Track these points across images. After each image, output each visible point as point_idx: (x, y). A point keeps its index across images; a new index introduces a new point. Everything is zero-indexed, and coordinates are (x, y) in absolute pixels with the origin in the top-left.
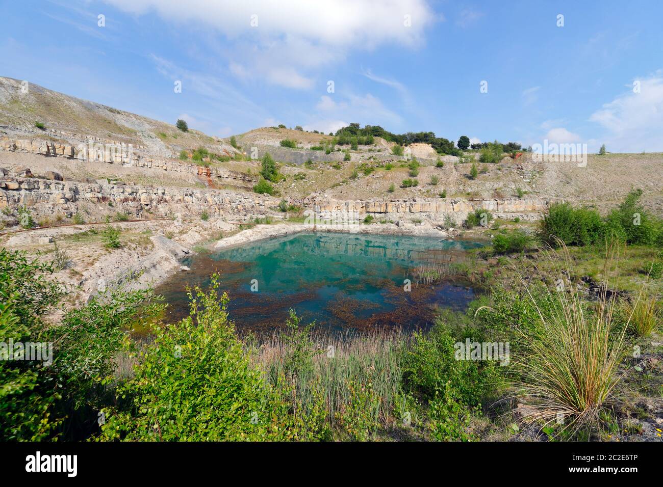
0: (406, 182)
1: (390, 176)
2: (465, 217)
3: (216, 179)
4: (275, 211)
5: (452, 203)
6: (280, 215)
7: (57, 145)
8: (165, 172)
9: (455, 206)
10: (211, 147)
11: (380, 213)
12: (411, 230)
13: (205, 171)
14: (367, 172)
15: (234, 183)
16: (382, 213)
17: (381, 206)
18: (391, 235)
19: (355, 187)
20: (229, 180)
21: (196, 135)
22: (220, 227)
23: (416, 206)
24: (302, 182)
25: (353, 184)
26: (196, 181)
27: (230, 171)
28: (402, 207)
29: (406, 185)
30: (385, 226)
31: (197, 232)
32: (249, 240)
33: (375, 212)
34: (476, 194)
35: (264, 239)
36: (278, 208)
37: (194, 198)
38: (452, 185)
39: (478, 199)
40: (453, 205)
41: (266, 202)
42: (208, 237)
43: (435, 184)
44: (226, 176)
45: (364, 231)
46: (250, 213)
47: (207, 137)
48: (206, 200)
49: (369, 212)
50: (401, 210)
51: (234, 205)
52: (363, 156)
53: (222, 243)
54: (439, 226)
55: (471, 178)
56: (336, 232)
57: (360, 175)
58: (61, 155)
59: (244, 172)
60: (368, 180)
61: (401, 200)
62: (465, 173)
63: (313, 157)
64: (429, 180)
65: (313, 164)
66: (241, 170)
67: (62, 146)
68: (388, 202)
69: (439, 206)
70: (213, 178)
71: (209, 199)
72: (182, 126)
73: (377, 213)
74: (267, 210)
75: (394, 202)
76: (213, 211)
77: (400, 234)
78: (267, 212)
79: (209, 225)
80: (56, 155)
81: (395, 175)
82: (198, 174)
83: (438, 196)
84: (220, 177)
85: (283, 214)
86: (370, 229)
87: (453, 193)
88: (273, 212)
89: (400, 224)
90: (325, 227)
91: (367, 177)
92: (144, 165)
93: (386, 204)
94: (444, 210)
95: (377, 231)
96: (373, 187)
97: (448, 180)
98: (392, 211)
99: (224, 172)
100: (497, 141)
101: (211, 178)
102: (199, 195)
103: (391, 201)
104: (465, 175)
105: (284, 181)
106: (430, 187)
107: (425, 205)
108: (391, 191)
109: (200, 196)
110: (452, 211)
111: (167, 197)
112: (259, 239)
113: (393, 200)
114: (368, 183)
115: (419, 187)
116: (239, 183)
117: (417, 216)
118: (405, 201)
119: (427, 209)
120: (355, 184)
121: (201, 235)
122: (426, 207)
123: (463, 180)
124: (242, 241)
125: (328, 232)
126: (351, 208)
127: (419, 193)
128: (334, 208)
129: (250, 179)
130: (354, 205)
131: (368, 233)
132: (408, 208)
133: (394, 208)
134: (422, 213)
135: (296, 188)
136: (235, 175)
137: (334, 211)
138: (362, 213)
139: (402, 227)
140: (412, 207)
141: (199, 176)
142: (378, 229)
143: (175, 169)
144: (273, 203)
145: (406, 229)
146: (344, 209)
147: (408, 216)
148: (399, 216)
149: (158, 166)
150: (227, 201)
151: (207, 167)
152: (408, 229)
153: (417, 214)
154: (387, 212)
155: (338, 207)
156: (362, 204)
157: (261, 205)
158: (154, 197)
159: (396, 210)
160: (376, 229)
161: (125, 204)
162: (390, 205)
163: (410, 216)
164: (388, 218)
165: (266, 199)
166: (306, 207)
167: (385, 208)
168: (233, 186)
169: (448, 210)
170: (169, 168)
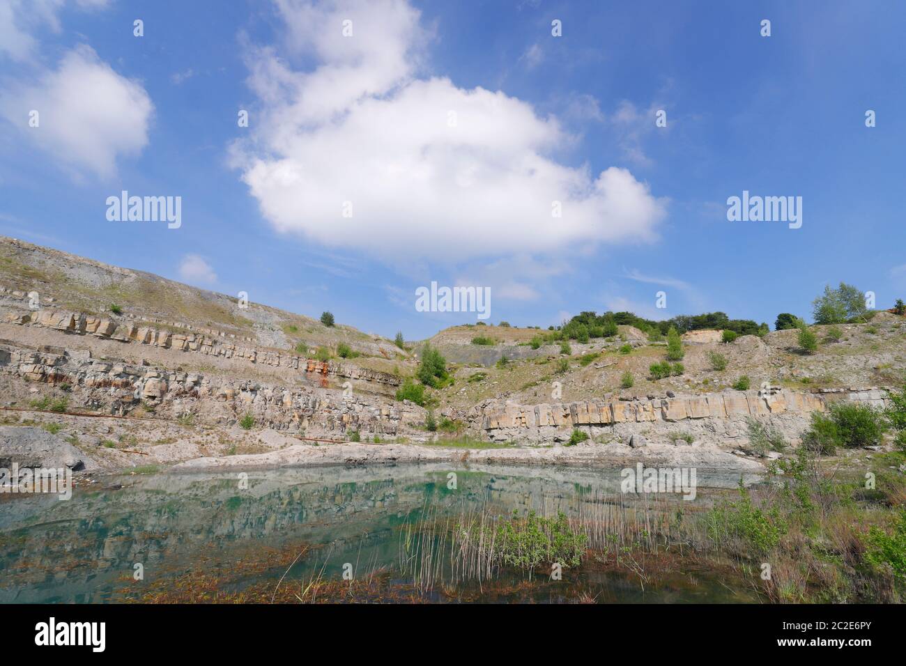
0: (656, 368)
1: (627, 364)
2: (805, 425)
3: (336, 380)
5: (761, 394)
7: (89, 320)
8: (252, 365)
9: (771, 400)
10: (359, 345)
11: (602, 425)
12: (664, 456)
13: (319, 367)
14: (586, 362)
15: (366, 388)
16: (606, 424)
17: (600, 411)
20: (358, 382)
21: (345, 331)
22: (260, 441)
23: (675, 405)
24: (478, 385)
25: (559, 381)
26: (299, 379)
27: (362, 369)
28: (644, 409)
29: (658, 373)
30: (603, 448)
33: (590, 425)
34: (827, 381)
37: (258, 396)
38: (760, 368)
39: (834, 390)
40: (765, 399)
41: (405, 414)
43: (721, 369)
44: (354, 376)
45: (558, 459)
47: (360, 334)
48: (280, 400)
49: (578, 425)
50: (643, 416)
51: (335, 414)
52: (591, 348)
54: (741, 449)
55: (803, 353)
57: (574, 366)
58: (91, 333)
59: (388, 372)
60: (586, 372)
62: (787, 345)
63: (512, 355)
64: (708, 364)
65: (509, 363)
66: (382, 370)
67: (97, 321)
68: (615, 401)
69: (731, 403)
71: (287, 399)
72: (328, 320)
73: (596, 425)
74: (403, 427)
75: (627, 400)
78: (402, 430)
80: (83, 332)
81: (639, 361)
82: (307, 371)
83: (728, 388)
84: (344, 376)
85: (430, 434)
88: (413, 431)
89: (638, 443)
90: (484, 453)
91: (585, 369)
92: (220, 353)
93: (611, 407)
94: (745, 412)
95: (587, 460)
96: (594, 382)
97: (751, 362)
98: (624, 420)
99: (351, 370)
100: (845, 284)
101: (326, 379)
103: (621, 399)
104: (787, 349)
105: (452, 385)
106: (709, 375)
107: (697, 402)
108: (627, 385)
110: (766, 412)
111: (202, 390)
113: (624, 398)
114: (586, 377)
115: (686, 376)
116: (376, 387)
117: (683, 427)
118: (649, 398)
119: (701, 410)
120: (563, 380)
122: (699, 408)
123: (787, 358)
125: (489, 464)
126: (544, 421)
127: (687, 386)
128: (514, 420)
129: (396, 383)
130: (550, 411)
131: (566, 465)
132: (659, 411)
133: (628, 412)
134: (692, 421)
135: (465, 394)
136: (370, 376)
137: (515, 426)
138: (565, 427)
139: (640, 449)
140: (667, 409)
141: (309, 373)
142: (587, 455)
143: (270, 362)
144: (419, 417)
145: (651, 452)
146: (533, 422)
147: (660, 429)
148: (640, 430)
149: (243, 357)
150: (324, 405)
151: (325, 361)
152: (657, 454)
153: (680, 423)
154: (615, 423)
155: (521, 418)
156: (565, 410)
157: (392, 418)
158: (174, 386)
159: (634, 417)
160: (585, 454)
161: (101, 389)
162: (620, 408)
163: (665, 429)
164: (618, 435)
165: (405, 410)
166: (471, 421)
167: (610, 415)
168: (363, 391)
169: (755, 410)
170: (259, 360)
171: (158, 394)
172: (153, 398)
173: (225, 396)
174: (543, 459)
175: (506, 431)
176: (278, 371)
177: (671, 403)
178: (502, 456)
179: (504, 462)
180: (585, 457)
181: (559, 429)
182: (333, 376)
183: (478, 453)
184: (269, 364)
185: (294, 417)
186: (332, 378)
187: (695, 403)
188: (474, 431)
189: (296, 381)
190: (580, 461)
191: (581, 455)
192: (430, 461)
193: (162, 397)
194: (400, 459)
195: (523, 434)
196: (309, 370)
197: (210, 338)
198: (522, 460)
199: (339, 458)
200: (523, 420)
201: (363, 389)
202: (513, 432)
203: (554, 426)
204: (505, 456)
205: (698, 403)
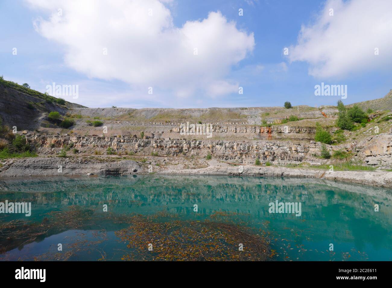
6: (320, 162)
8: (235, 134)
13: (266, 130)
20: (290, 134)
26: (256, 137)
27: (292, 127)
37: (223, 147)
41: (311, 149)
51: (261, 151)
82: (260, 133)
84: (280, 133)
85: (325, 160)
88: (313, 159)
92: (222, 131)
111: (201, 146)
116: (303, 135)
128: (386, 148)
136: (298, 130)
137: (387, 153)
141: (261, 134)
143: (242, 131)
149: (231, 131)
151: (269, 127)
157: (300, 152)
158: (192, 145)
161: (171, 149)
165: (311, 147)
168: (293, 139)
170: (238, 131)
171: (187, 149)
172: (186, 150)
173: (209, 148)
175: (378, 157)
176: (246, 135)
179: (344, 181)
183: (330, 173)
184: (242, 132)
185: (238, 154)
186: (275, 134)
188: (360, 158)
189: (254, 138)
192: (292, 177)
193: (188, 149)
194: (266, 175)
196: (261, 132)
197: (218, 126)
198: (357, 180)
201: (293, 137)
202: (385, 158)
204: (345, 177)
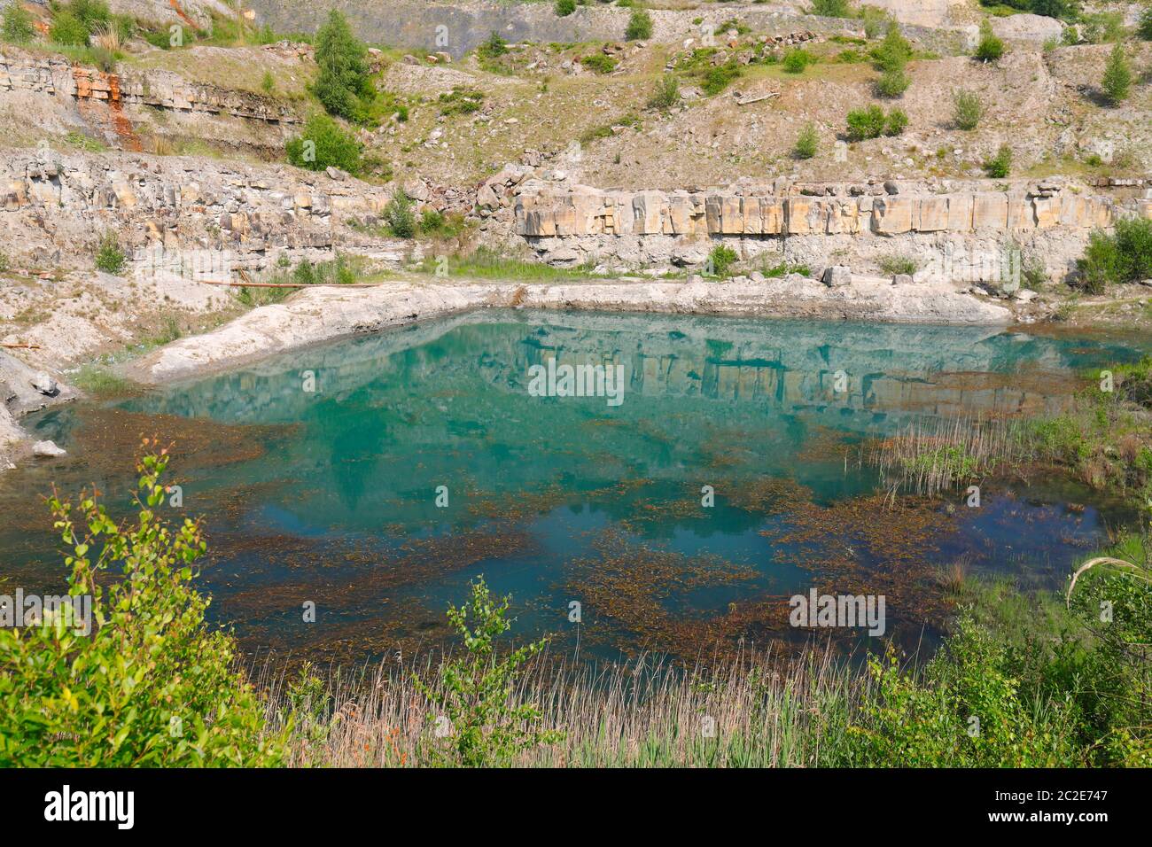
0: (859, 118)
1: (799, 97)
2: (1077, 249)
3: (146, 117)
4: (371, 235)
5: (1030, 197)
6: (390, 252)
9: (1042, 206)
11: (763, 237)
12: (877, 301)
13: (100, 85)
14: (714, 82)
15: (212, 131)
16: (771, 236)
17: (763, 211)
18: (803, 318)
19: (670, 141)
20: (193, 118)
22: (167, 298)
23: (897, 209)
24: (469, 123)
25: (662, 129)
26: (71, 122)
27: (195, 84)
28: (844, 213)
29: (859, 131)
30: (779, 285)
31: (83, 315)
32: (279, 343)
33: (742, 236)
34: (1123, 162)
35: (331, 340)
36: (383, 223)
37: (66, 189)
38: (1032, 130)
39: (1130, 183)
40: (1034, 206)
41: (337, 201)
42: (127, 335)
43: (967, 127)
44: (182, 103)
45: (701, 304)
46: (279, 242)
48: (110, 198)
49: (721, 235)
50: (839, 224)
51: (216, 214)
53: (177, 357)
54: (982, 284)
55: (1106, 101)
56: (598, 310)
57: (689, 92)
59: (250, 88)
60: (717, 111)
61: (841, 188)
62: (1083, 81)
63: (510, 27)
64: (948, 112)
65: (507, 52)
66: (235, 81)
68: (793, 196)
69: (984, 209)
70: (134, 110)
71: (122, 191)
73: (752, 236)
74: (340, 231)
75: (814, 194)
76: (140, 237)
77: (836, 316)
78: (342, 238)
79: (128, 291)
81: (821, 93)
82: (76, 96)
83: (978, 171)
84: (160, 107)
85: (402, 244)
86: (725, 296)
87: (1037, 157)
88: (363, 238)
89: (836, 279)
90: (557, 293)
91: (714, 104)
93: (786, 205)
94: (1000, 225)
95: (752, 306)
96: (737, 139)
97: (1020, 111)
98: (806, 230)
99: (171, 88)
101: (124, 114)
102: (83, 178)
103: (805, 193)
104: (1082, 89)
105: (402, 119)
106: (949, 138)
107: (932, 205)
108: (803, 153)
109: (87, 183)
110: (1030, 226)
112: (314, 338)
113: (810, 188)
114: (719, 124)
115: (909, 138)
116: (232, 129)
117: (901, 248)
118: (854, 193)
119: (937, 220)
120: (670, 128)
121: (101, 328)
122: (934, 215)
123: (1076, 110)
124: (251, 349)
125: (568, 312)
126: (653, 223)
127: (910, 161)
128: (591, 221)
129: (274, 115)
130: (665, 207)
131: (716, 314)
132: (867, 217)
133: (815, 217)
134: (918, 237)
135: (445, 145)
136: (214, 101)
137: (591, 232)
138: (693, 238)
139: (842, 289)
140: (882, 214)
141: (83, 104)
142: (752, 298)
144: (364, 205)
145: (857, 295)
146: (629, 226)
147: (865, 248)
148: (831, 249)
150: (191, 198)
151: (109, 70)
152: (867, 298)
153: (898, 239)
154: (790, 235)
155: (603, 217)
156: (696, 206)
157: (317, 213)
159: (823, 225)
160: (748, 297)
162: (800, 207)
163: (873, 248)
164: (792, 256)
165: (334, 191)
166: (485, 217)
167: (781, 220)
169: (1016, 222)
174: (675, 305)
175: (574, 242)
177: (891, 205)
178: (594, 298)
180: (749, 302)
181: (682, 243)
182: (136, 108)
183: (544, 292)
186: (136, 111)
187: (929, 207)
188: (495, 238)
190: (740, 309)
191: (742, 297)
195: (608, 249)
196: (80, 93)
198: (634, 305)
199: (342, 325)
200: (609, 221)
201: (207, 136)
202: (586, 244)
203: (672, 235)
204: (601, 299)
205: (934, 206)
